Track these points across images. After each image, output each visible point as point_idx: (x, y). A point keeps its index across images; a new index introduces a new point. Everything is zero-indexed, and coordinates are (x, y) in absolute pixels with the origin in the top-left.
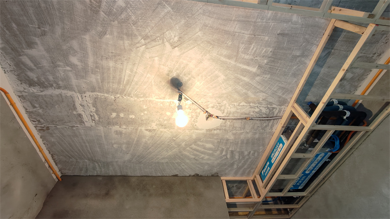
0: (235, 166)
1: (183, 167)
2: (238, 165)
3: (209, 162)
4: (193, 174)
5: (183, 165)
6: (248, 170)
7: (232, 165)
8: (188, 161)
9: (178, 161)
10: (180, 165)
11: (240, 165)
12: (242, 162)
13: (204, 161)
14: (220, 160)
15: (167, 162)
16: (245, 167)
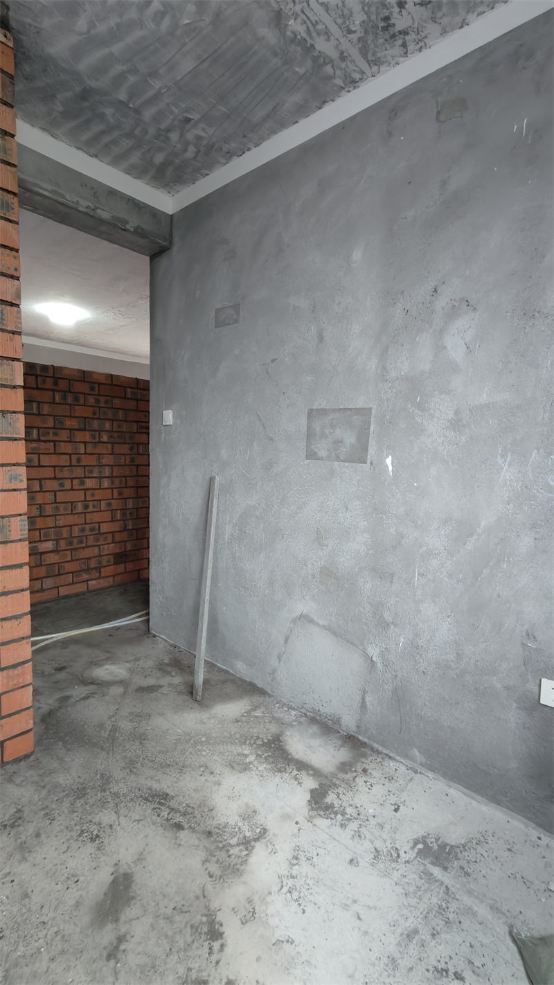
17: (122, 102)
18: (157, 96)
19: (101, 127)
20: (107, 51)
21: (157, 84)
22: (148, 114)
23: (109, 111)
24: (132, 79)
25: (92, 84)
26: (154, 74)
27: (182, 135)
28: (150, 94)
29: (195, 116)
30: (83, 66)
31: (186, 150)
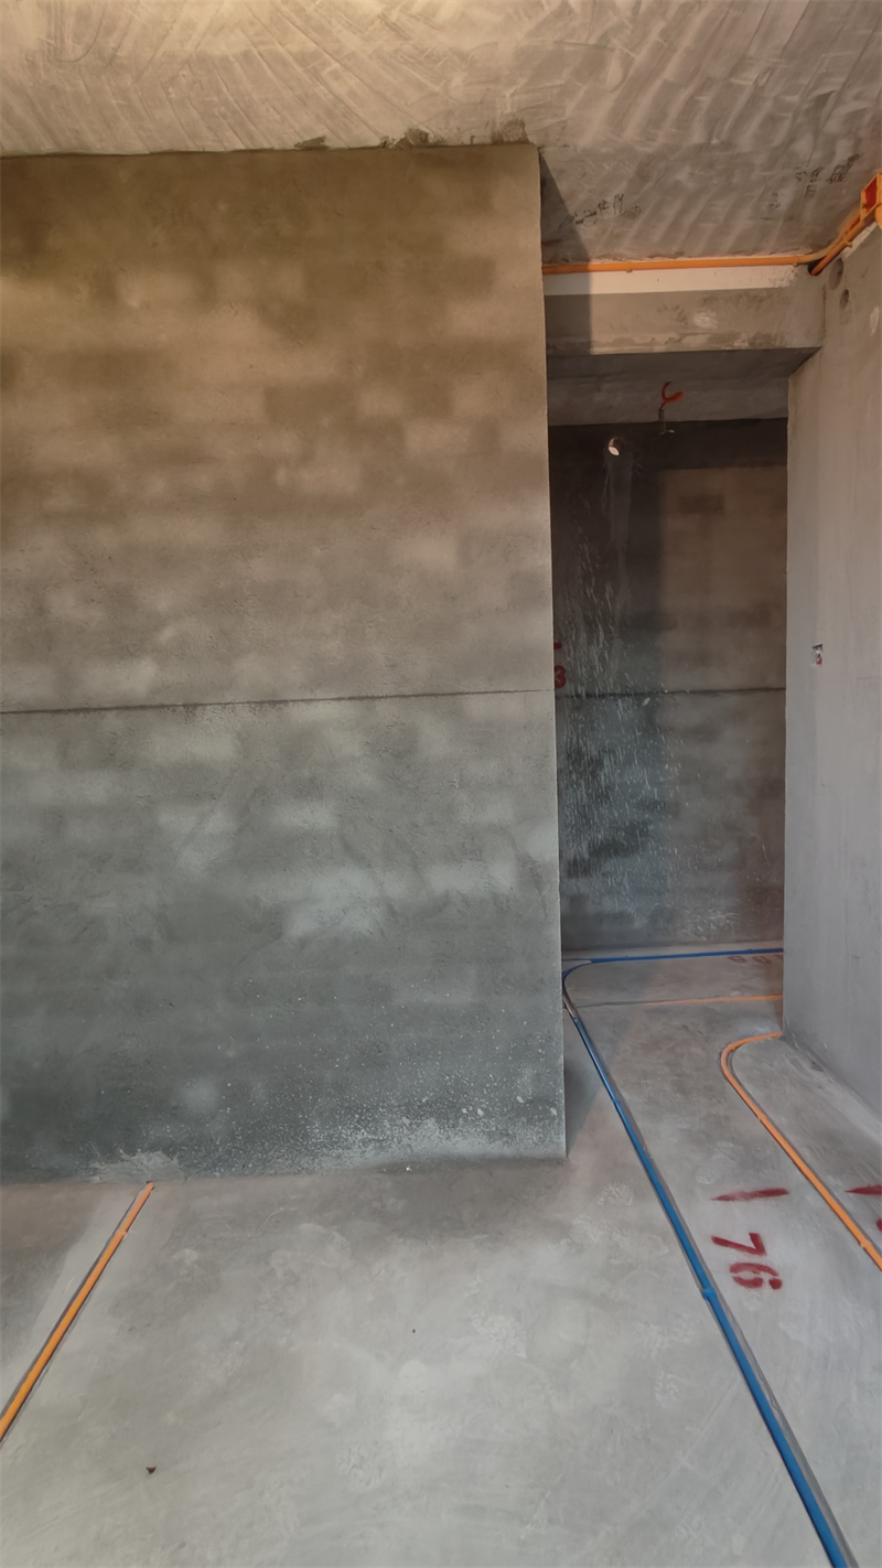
0: (613, 73)
1: (340, 90)
2: (627, 62)
3: (469, 44)
4: (396, 131)
5: (336, 76)
6: (683, 95)
7: (595, 59)
8: (351, 42)
9: (300, 42)
10: (316, 75)
11: (641, 57)
12: (654, 35)
13: (442, 42)
14: (529, 25)
15: (246, 55)
16: (670, 71)
17: (700, 148)
18: (755, 100)
19: (677, 206)
20: (658, 84)
21: (748, 79)
22: (745, 141)
23: (682, 175)
24: (706, 100)
25: (650, 149)
26: (739, 66)
27: (817, 133)
28: (743, 98)
29: (833, 85)
30: (631, 133)
31: (831, 155)
